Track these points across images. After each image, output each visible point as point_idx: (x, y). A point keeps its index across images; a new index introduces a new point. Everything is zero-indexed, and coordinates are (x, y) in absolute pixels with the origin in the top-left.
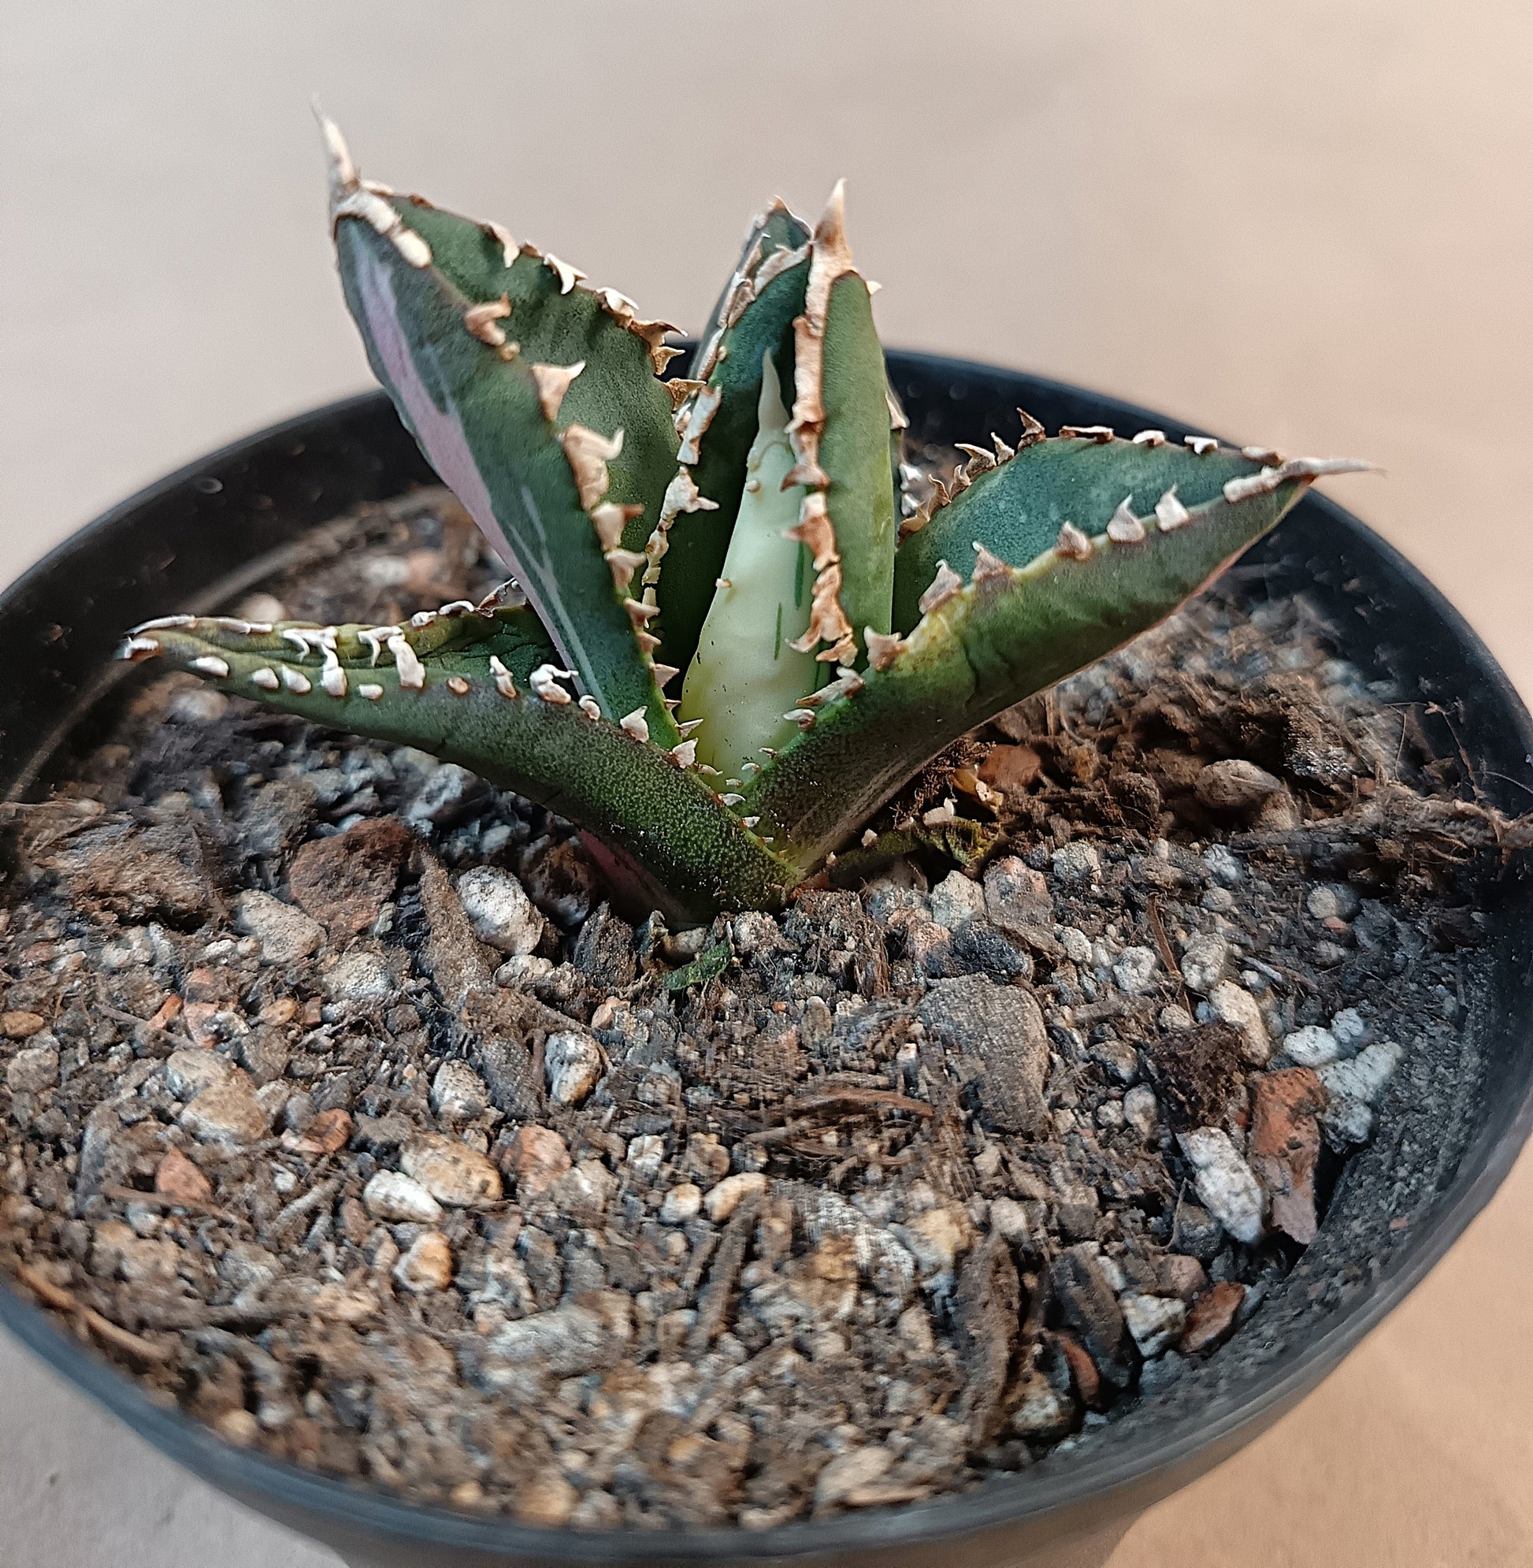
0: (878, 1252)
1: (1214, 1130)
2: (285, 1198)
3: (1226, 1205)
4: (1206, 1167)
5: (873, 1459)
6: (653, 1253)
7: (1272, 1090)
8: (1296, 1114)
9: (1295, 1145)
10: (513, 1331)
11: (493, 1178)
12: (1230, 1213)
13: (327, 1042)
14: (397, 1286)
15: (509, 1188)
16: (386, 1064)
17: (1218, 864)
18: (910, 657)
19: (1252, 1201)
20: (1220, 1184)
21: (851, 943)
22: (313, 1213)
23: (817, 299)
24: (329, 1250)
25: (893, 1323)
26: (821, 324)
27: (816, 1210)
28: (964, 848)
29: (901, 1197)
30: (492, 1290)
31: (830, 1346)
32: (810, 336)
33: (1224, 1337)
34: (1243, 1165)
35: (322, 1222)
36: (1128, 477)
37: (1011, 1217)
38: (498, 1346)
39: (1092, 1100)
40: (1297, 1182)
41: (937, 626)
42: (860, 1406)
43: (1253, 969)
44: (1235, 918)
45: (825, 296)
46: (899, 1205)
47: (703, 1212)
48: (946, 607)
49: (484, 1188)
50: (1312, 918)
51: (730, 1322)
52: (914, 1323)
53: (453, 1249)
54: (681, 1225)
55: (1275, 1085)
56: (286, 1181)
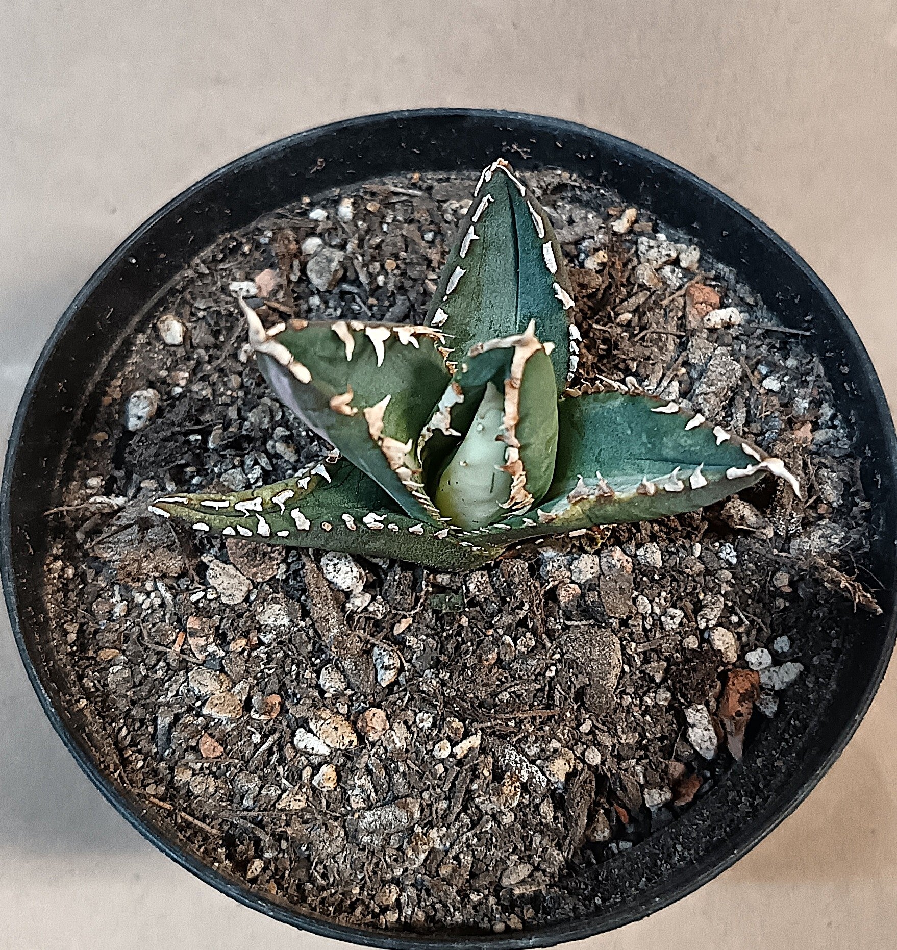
0: (531, 776)
1: (700, 707)
2: (257, 747)
3: (699, 745)
4: (693, 726)
5: (524, 870)
6: (430, 776)
7: (734, 684)
8: (743, 698)
9: (739, 714)
10: (369, 816)
11: (354, 737)
12: (701, 748)
13: (264, 656)
14: (313, 788)
15: (361, 739)
16: (294, 667)
17: (728, 557)
18: (560, 520)
19: (712, 744)
20: (697, 736)
21: (526, 607)
22: (270, 752)
23: (517, 368)
24: (280, 769)
25: (537, 807)
26: (519, 382)
27: (504, 756)
28: (590, 546)
29: (544, 746)
30: (357, 791)
31: (508, 819)
32: (512, 386)
33: (690, 805)
34: (711, 727)
35: (276, 756)
36: (683, 441)
37: (594, 757)
38: (363, 825)
39: (640, 692)
40: (737, 734)
41: (575, 511)
42: (521, 846)
43: (737, 614)
44: (732, 585)
45: (521, 369)
46: (542, 750)
47: (452, 755)
48: (580, 503)
49: (351, 742)
50: (774, 586)
51: (465, 809)
52: (546, 808)
53: (338, 771)
54: (442, 761)
55: (736, 681)
56: (256, 738)
